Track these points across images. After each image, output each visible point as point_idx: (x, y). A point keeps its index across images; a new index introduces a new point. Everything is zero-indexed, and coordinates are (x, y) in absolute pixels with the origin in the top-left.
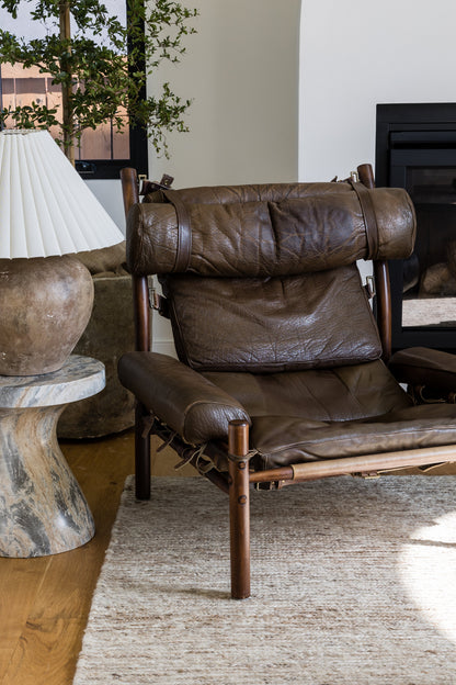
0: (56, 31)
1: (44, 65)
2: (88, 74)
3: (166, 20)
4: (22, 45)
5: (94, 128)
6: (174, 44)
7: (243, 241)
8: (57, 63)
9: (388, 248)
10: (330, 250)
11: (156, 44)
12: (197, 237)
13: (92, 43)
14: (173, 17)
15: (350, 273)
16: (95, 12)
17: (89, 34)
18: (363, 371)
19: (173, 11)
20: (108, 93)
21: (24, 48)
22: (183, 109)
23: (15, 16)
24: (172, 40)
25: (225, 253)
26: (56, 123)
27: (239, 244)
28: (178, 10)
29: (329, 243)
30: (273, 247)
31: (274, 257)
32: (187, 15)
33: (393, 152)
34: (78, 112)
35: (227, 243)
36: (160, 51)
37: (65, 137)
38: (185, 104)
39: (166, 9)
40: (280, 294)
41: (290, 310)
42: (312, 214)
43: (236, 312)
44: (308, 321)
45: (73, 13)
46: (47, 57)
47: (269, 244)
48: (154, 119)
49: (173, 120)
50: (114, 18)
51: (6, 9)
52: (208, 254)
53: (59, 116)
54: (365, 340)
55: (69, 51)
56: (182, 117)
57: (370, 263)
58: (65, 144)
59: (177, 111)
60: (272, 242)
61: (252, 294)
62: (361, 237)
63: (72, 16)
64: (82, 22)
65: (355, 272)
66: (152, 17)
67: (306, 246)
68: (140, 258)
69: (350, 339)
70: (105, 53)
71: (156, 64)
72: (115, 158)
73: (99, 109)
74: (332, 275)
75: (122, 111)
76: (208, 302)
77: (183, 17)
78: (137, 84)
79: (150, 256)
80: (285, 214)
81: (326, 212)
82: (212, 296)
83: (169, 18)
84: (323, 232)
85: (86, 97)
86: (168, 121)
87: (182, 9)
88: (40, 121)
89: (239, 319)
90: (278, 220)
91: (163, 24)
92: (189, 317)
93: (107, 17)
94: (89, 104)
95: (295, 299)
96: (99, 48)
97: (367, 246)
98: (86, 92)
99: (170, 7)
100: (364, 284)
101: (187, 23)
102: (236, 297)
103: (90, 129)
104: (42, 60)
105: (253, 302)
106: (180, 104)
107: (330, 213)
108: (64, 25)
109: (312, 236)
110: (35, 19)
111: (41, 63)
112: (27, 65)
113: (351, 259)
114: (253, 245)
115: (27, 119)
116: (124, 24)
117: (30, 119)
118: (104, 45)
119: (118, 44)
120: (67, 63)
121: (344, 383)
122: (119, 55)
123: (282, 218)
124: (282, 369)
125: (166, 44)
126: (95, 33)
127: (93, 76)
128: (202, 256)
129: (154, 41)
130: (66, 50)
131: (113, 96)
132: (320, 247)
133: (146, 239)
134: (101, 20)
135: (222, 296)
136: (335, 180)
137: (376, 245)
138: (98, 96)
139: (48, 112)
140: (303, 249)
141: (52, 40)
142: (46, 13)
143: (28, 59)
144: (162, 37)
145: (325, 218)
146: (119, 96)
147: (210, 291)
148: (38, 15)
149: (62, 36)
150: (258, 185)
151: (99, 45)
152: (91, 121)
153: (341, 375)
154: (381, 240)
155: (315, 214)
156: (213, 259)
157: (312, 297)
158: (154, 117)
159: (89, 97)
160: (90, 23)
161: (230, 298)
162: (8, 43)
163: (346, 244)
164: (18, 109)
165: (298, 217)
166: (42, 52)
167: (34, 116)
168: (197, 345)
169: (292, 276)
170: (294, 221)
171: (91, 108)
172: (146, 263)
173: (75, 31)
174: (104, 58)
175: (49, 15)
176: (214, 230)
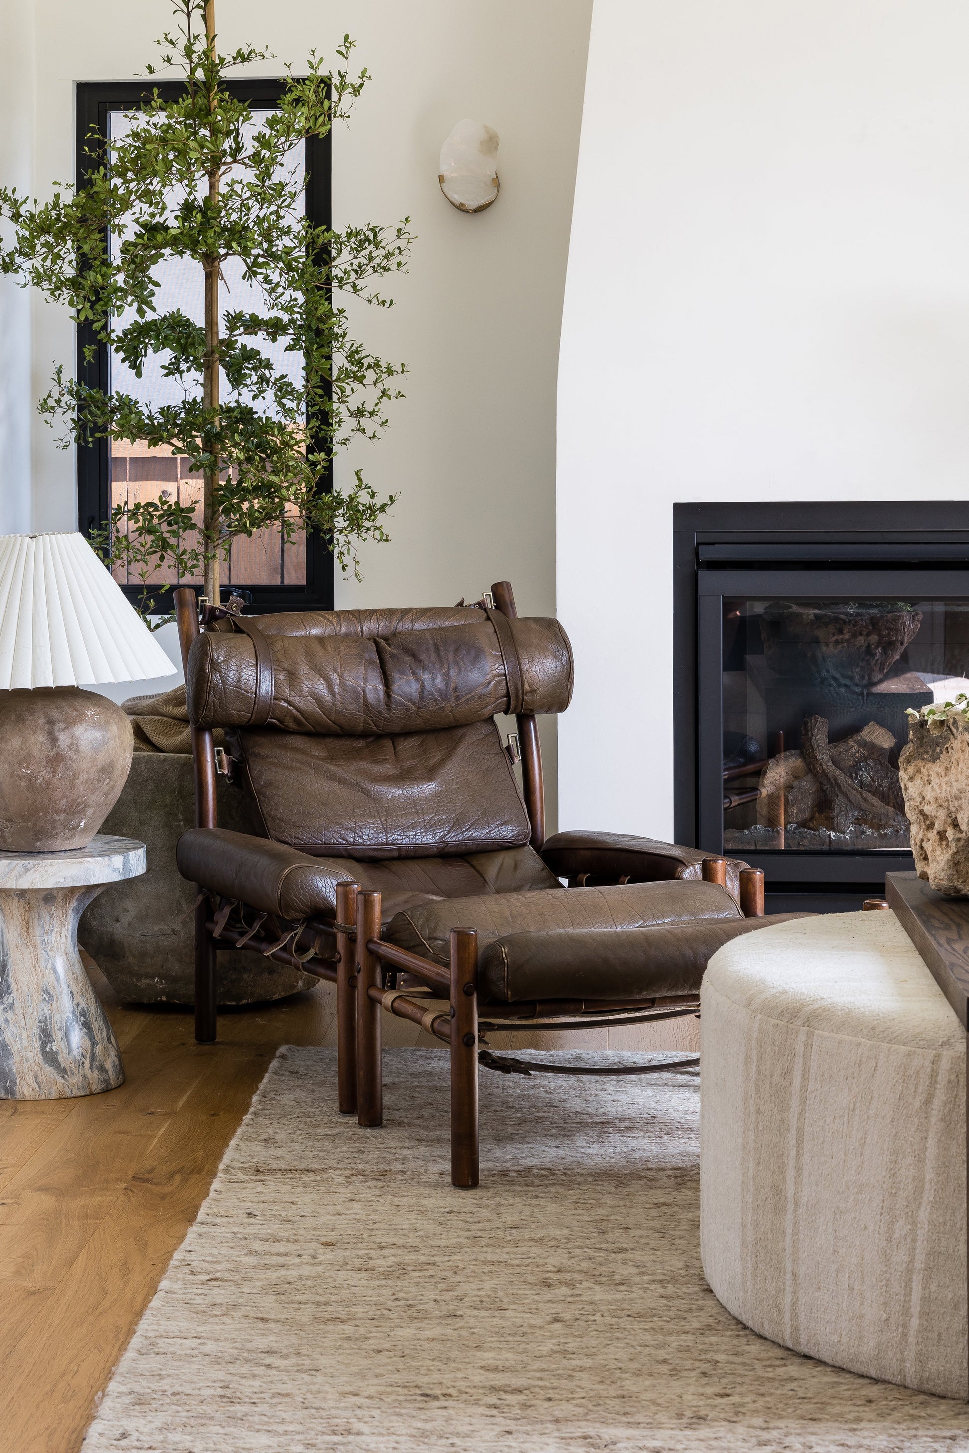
0: (198, 393)
1: (180, 444)
2: (242, 456)
3: (360, 380)
4: (147, 413)
5: (250, 534)
6: (372, 413)
7: (342, 685)
8: (198, 441)
9: (537, 697)
10: (457, 698)
11: (344, 413)
12: (282, 678)
13: (251, 411)
14: (371, 375)
15: (486, 729)
16: (255, 369)
17: (246, 398)
18: (506, 859)
19: (369, 367)
20: (271, 484)
21: (150, 417)
22: (383, 508)
23: (139, 375)
24: (369, 407)
25: (319, 700)
26: (193, 526)
27: (336, 689)
28: (377, 365)
29: (456, 689)
30: (382, 694)
31: (383, 708)
32: (390, 372)
33: (702, 574)
34: (226, 512)
35: (321, 688)
36: (351, 422)
37: (207, 549)
38: (386, 500)
39: (359, 364)
40: (391, 756)
41: (404, 777)
42: (432, 649)
43: (333, 777)
44: (428, 788)
45: (225, 367)
46: (184, 432)
47: (376, 690)
48: (340, 522)
49: (367, 524)
50: (283, 377)
51: (127, 364)
52: (297, 700)
53: (198, 517)
54: (506, 817)
55: (217, 423)
56: (381, 519)
57: (513, 717)
58: (205, 557)
59: (372, 511)
60: (381, 687)
61: (353, 755)
62: (499, 682)
63: (222, 372)
64: (236, 380)
65: (491, 728)
66: (339, 375)
67: (426, 693)
68: (207, 703)
69: (487, 816)
70: (268, 426)
71: (344, 442)
72: (286, 583)
73: (256, 506)
74: (460, 732)
75: (292, 510)
76: (296, 764)
77: (384, 376)
78: (314, 471)
79: (220, 700)
80: (396, 651)
81: (451, 648)
82: (300, 757)
83: (364, 377)
84: (448, 674)
85: (239, 491)
86: (359, 526)
87: (384, 364)
88: (170, 524)
89: (335, 786)
90: (388, 658)
91: (356, 385)
92: (269, 784)
93: (276, 374)
94: (242, 501)
95: (410, 763)
96: (260, 418)
97: (508, 695)
98: (240, 482)
99: (366, 362)
100: (505, 745)
101: (390, 383)
102: (332, 758)
103: (243, 536)
104: (177, 436)
105: (354, 766)
106: (379, 501)
107: (456, 651)
108: (210, 384)
109: (433, 680)
110: (166, 375)
111: (175, 441)
112: (154, 442)
113: (487, 712)
114: (355, 691)
115: (150, 521)
116: (299, 384)
117: (155, 521)
118: (268, 414)
119: (288, 412)
120: (212, 441)
121: (481, 875)
122: (289, 429)
123: (393, 656)
124: (396, 854)
125: (360, 412)
126: (255, 397)
127: (249, 460)
128: (288, 702)
129: (342, 408)
130: (213, 422)
131: (279, 488)
132: (444, 695)
133: (216, 678)
134: (263, 379)
135: (313, 756)
136: (461, 604)
137: (521, 693)
138: (256, 489)
139: (182, 510)
140: (422, 697)
141: (190, 407)
142: (184, 366)
143: (155, 435)
144: (353, 403)
145: (451, 656)
146: (288, 488)
147: (297, 750)
148: (173, 370)
149: (207, 401)
150: (359, 611)
151: (261, 414)
152: (245, 525)
153: (475, 863)
154: (527, 687)
155: (437, 649)
156: (303, 706)
157: (434, 761)
158: (340, 519)
159: (244, 489)
160: (249, 382)
161: (324, 759)
162: (127, 410)
163: (479, 691)
164: (138, 506)
165: (414, 655)
166: (178, 425)
167: (161, 516)
168: (281, 820)
169: (407, 734)
170: (409, 659)
171: (246, 506)
172: (215, 711)
173: (226, 395)
174: (267, 433)
175: (189, 370)
176: (304, 670)
